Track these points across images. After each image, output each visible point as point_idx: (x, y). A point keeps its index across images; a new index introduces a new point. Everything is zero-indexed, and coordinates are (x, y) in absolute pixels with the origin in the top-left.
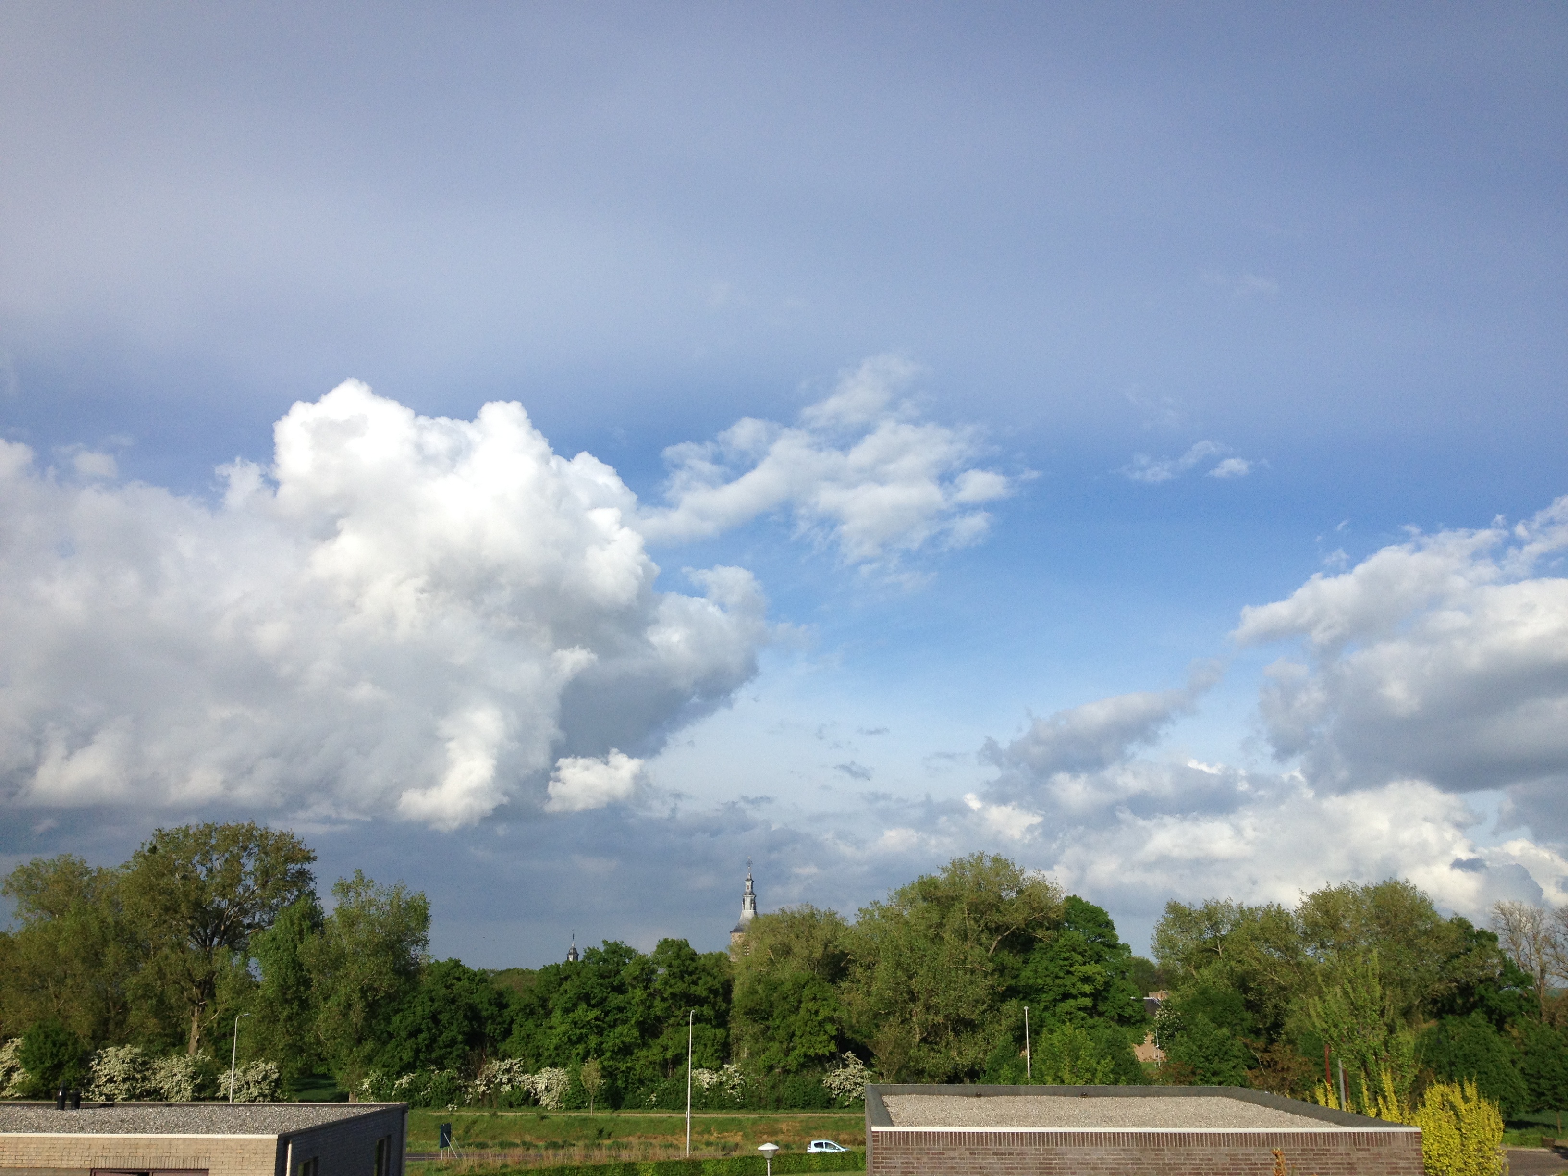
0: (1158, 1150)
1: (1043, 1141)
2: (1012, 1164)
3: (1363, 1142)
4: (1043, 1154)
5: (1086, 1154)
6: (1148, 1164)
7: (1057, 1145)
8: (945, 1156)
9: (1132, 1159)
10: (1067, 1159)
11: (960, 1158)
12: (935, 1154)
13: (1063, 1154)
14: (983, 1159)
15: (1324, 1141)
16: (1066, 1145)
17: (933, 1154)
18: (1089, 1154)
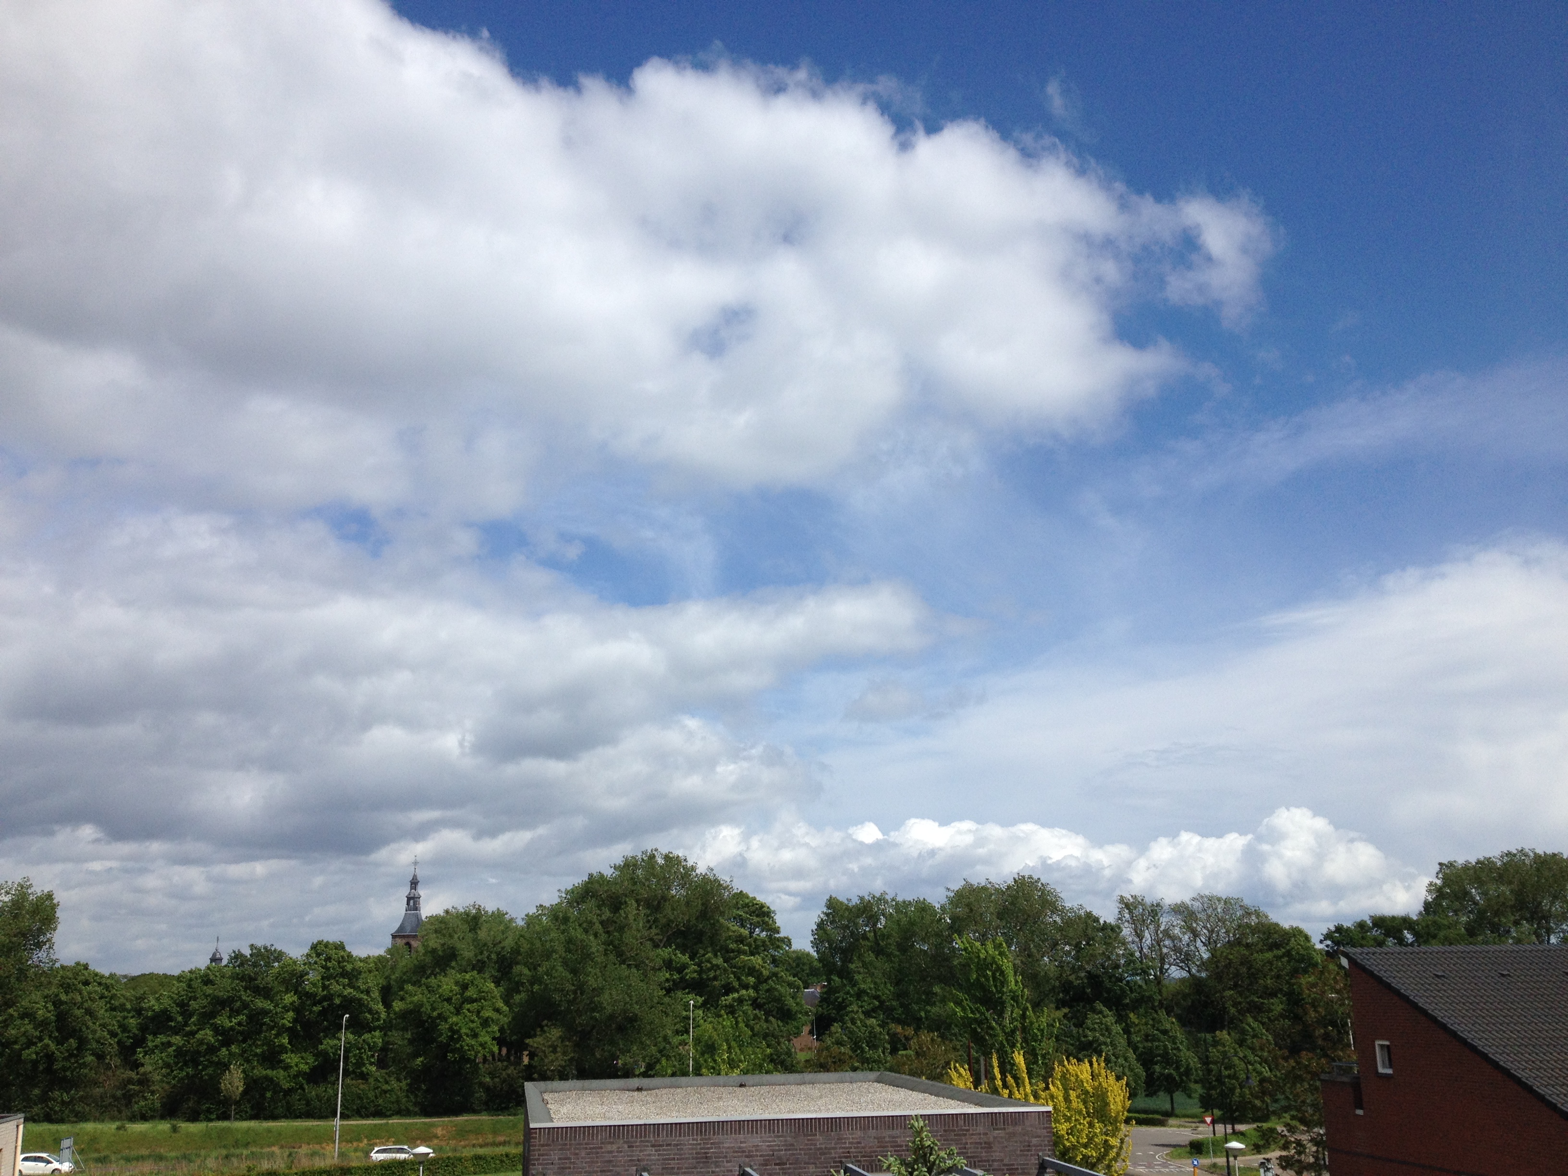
0: (810, 1135)
1: (701, 1132)
2: (670, 1154)
3: (1000, 1122)
4: (700, 1144)
5: (741, 1142)
6: (800, 1149)
7: (714, 1134)
8: (603, 1150)
9: (786, 1145)
10: (723, 1147)
11: (617, 1152)
12: (594, 1148)
13: (719, 1143)
14: (641, 1151)
15: (965, 1122)
16: (723, 1134)
17: (591, 1148)
18: (745, 1142)
